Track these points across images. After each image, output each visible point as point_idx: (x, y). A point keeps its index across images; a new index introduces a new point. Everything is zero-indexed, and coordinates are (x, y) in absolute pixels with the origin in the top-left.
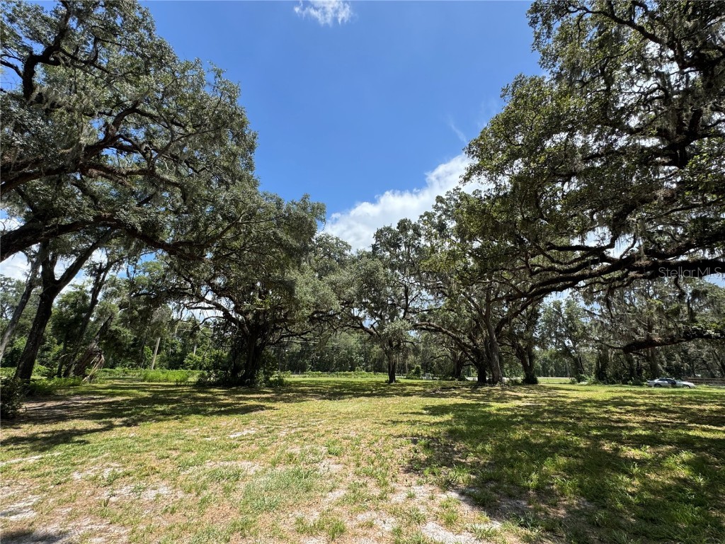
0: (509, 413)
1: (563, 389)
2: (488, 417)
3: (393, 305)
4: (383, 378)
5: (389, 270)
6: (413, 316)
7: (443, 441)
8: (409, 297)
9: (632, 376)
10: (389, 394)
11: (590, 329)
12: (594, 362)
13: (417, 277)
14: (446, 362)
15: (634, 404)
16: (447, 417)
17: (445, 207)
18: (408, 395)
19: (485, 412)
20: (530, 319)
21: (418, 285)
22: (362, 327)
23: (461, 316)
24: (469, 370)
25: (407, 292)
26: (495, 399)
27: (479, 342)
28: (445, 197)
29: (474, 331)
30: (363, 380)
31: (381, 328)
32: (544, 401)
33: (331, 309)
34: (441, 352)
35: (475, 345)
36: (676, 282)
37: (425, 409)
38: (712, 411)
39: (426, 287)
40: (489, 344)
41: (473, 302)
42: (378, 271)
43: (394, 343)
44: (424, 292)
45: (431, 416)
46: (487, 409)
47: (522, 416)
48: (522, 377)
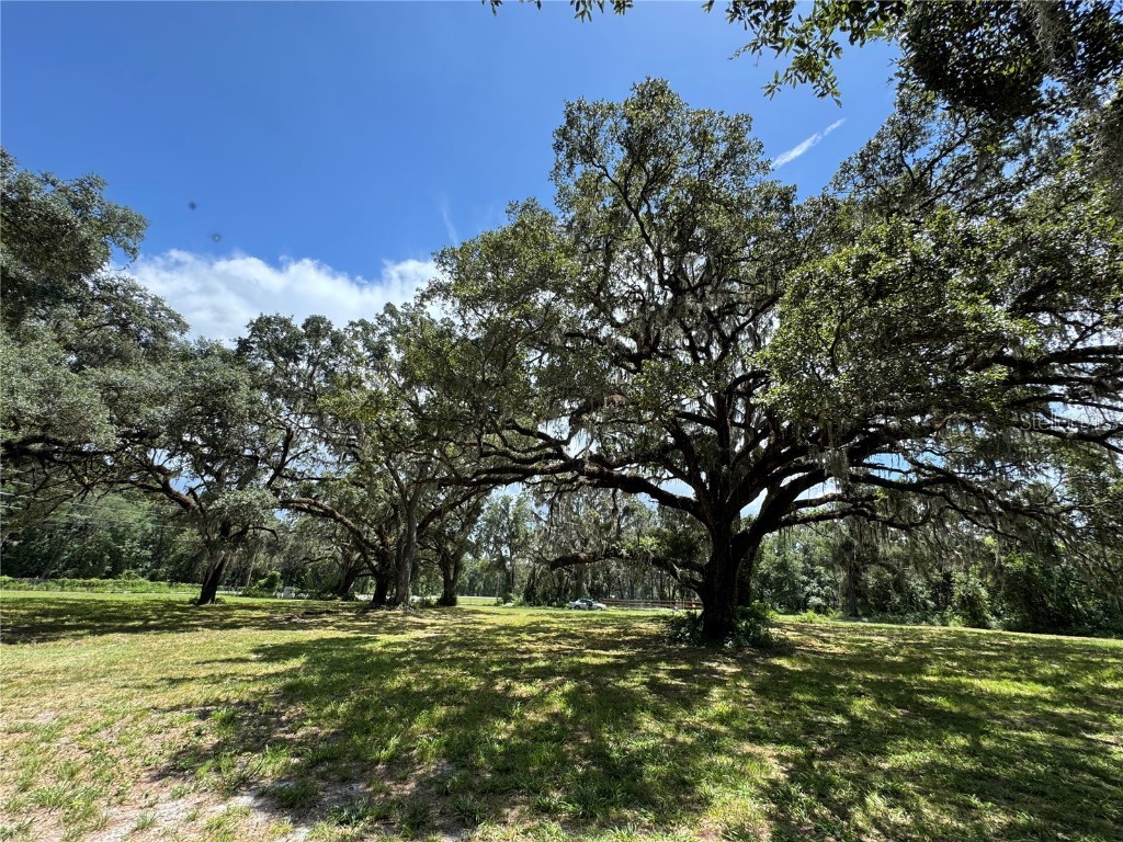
0: (400, 649)
1: (483, 613)
2: (364, 658)
3: (254, 459)
4: (187, 593)
5: (265, 395)
6: (289, 484)
7: (268, 705)
8: (291, 451)
9: (557, 596)
10: (187, 626)
11: (532, 537)
12: (526, 578)
13: (315, 419)
14: (330, 567)
15: (548, 630)
16: (294, 663)
17: (395, 324)
18: (234, 626)
19: (364, 650)
20: (469, 515)
21: (313, 434)
22: (166, 488)
23: (374, 497)
24: (365, 584)
25: (288, 441)
26: (388, 629)
27: (390, 540)
28: (399, 309)
29: (385, 524)
30: (134, 597)
31: (209, 497)
32: (454, 630)
33: (88, 441)
34: (325, 551)
35: (383, 544)
36: (614, 495)
37: (256, 652)
38: (608, 635)
39: (327, 441)
40: (405, 544)
41: (397, 479)
42: (236, 389)
43: (233, 530)
44: (322, 447)
45: (265, 664)
46: (368, 646)
47: (416, 652)
48: (439, 596)
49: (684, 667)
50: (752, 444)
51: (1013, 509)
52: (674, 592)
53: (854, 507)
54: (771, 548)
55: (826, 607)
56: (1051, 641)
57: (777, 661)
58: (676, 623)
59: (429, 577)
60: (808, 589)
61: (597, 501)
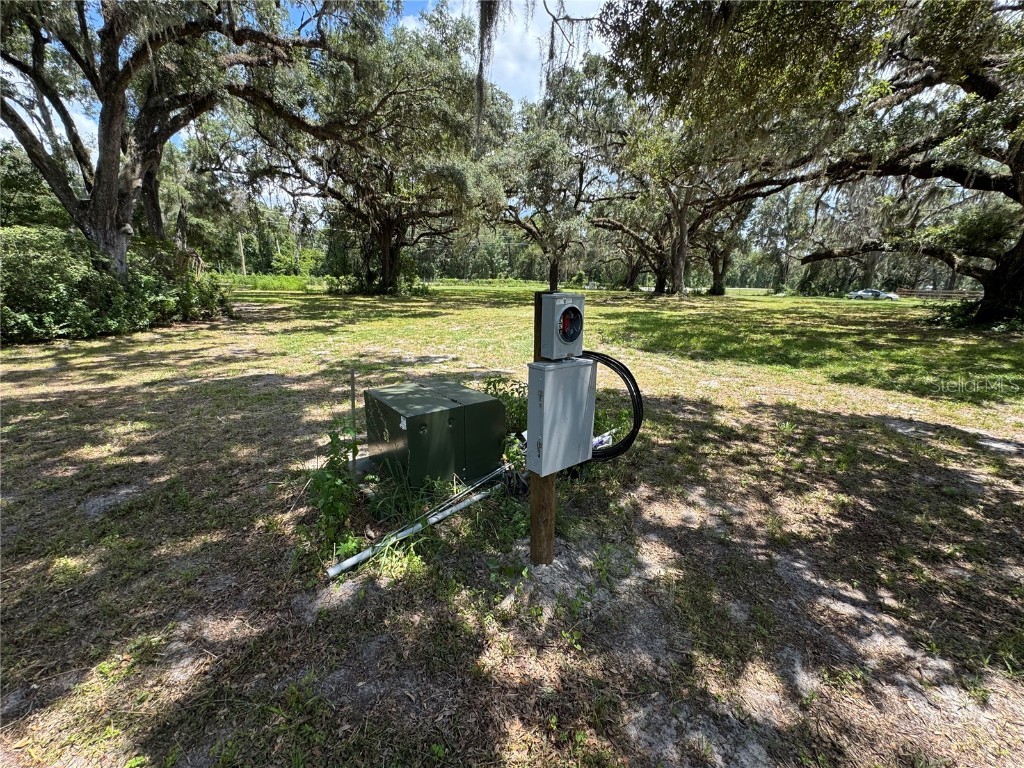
1: (749, 300)
3: (562, 190)
4: (542, 286)
6: (586, 208)
8: (585, 180)
14: (616, 267)
22: (517, 220)
24: (644, 278)
25: (582, 171)
27: (666, 243)
29: (659, 231)
30: (515, 290)
34: (614, 254)
35: (660, 247)
39: (609, 164)
40: (678, 248)
48: (709, 287)
59: (700, 271)
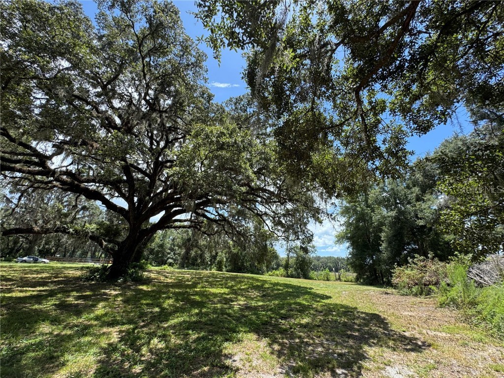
9: (8, 254)
36: (78, 198)
49: (88, 293)
50: (165, 190)
51: (239, 233)
52: (101, 254)
53: (195, 225)
54: (159, 238)
55: (173, 264)
56: (235, 275)
57: (141, 287)
58: (93, 271)
60: (169, 256)
61: (65, 199)
